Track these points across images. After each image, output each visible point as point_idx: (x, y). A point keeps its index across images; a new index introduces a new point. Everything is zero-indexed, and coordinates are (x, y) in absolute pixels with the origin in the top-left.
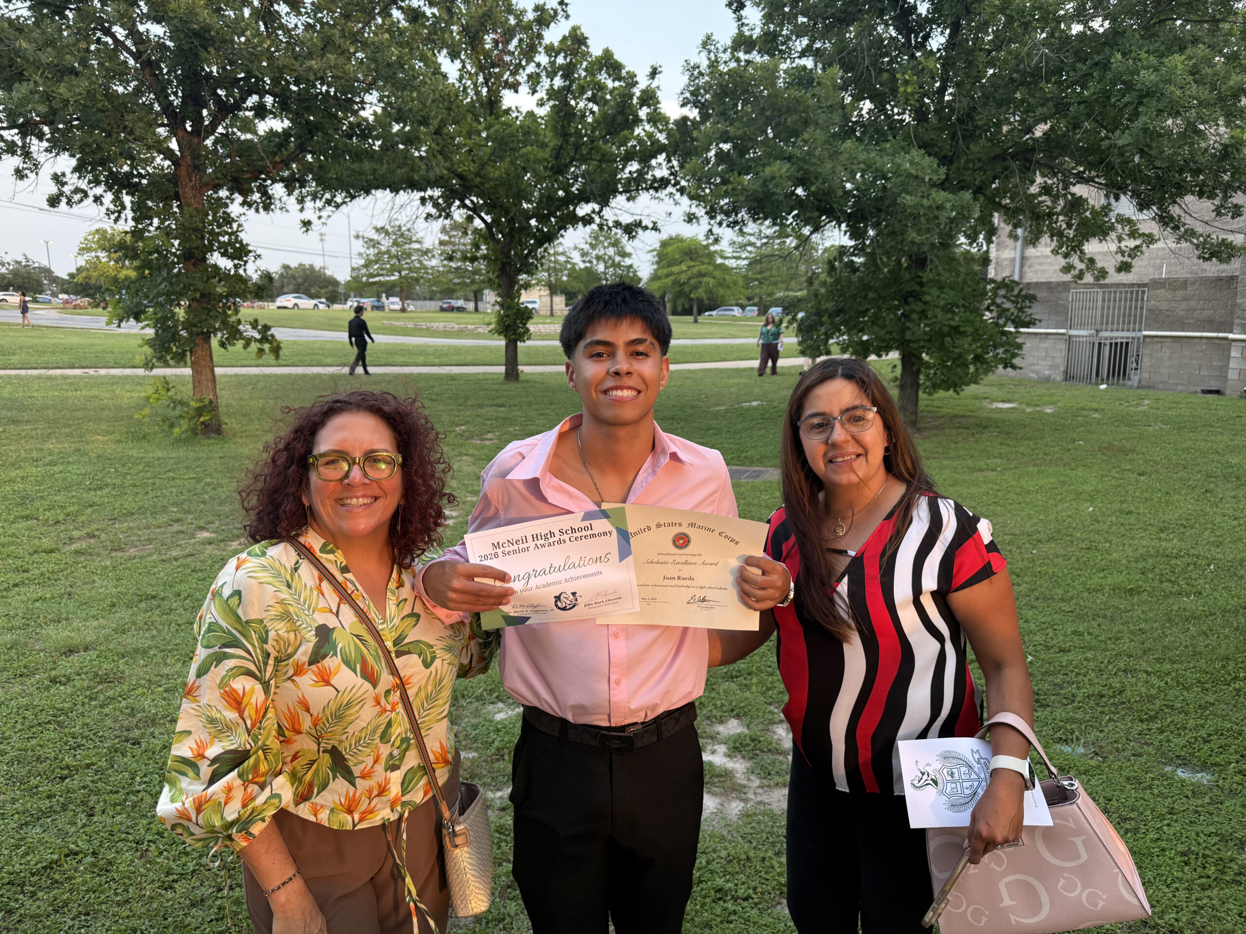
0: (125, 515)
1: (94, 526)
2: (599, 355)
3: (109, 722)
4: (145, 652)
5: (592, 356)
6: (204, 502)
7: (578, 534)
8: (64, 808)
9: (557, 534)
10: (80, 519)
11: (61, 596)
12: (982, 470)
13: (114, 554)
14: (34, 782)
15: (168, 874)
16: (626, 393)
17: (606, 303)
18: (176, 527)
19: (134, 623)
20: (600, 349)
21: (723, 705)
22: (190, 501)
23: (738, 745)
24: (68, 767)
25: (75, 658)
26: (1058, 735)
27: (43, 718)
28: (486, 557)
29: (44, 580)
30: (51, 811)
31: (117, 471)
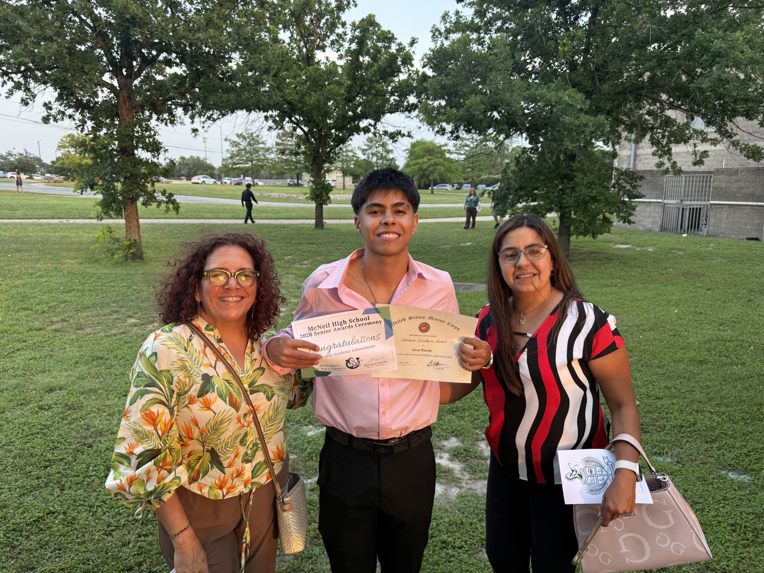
0: (84, 308)
1: (66, 315)
2: (375, 212)
3: (74, 434)
4: (96, 391)
5: (371, 213)
6: (132, 301)
7: (361, 322)
8: (47, 485)
9: (348, 322)
10: (58, 310)
11: (46, 357)
12: (609, 286)
13: (77, 332)
14: (28, 469)
15: (109, 526)
16: (392, 236)
17: (380, 181)
18: (115, 316)
19: (89, 374)
20: (376, 209)
21: (447, 429)
22: (124, 300)
23: (456, 453)
24: (49, 460)
25: (53, 395)
26: (655, 450)
27: (34, 430)
28: (304, 336)
29: (36, 347)
30: (39, 487)
31: (80, 282)
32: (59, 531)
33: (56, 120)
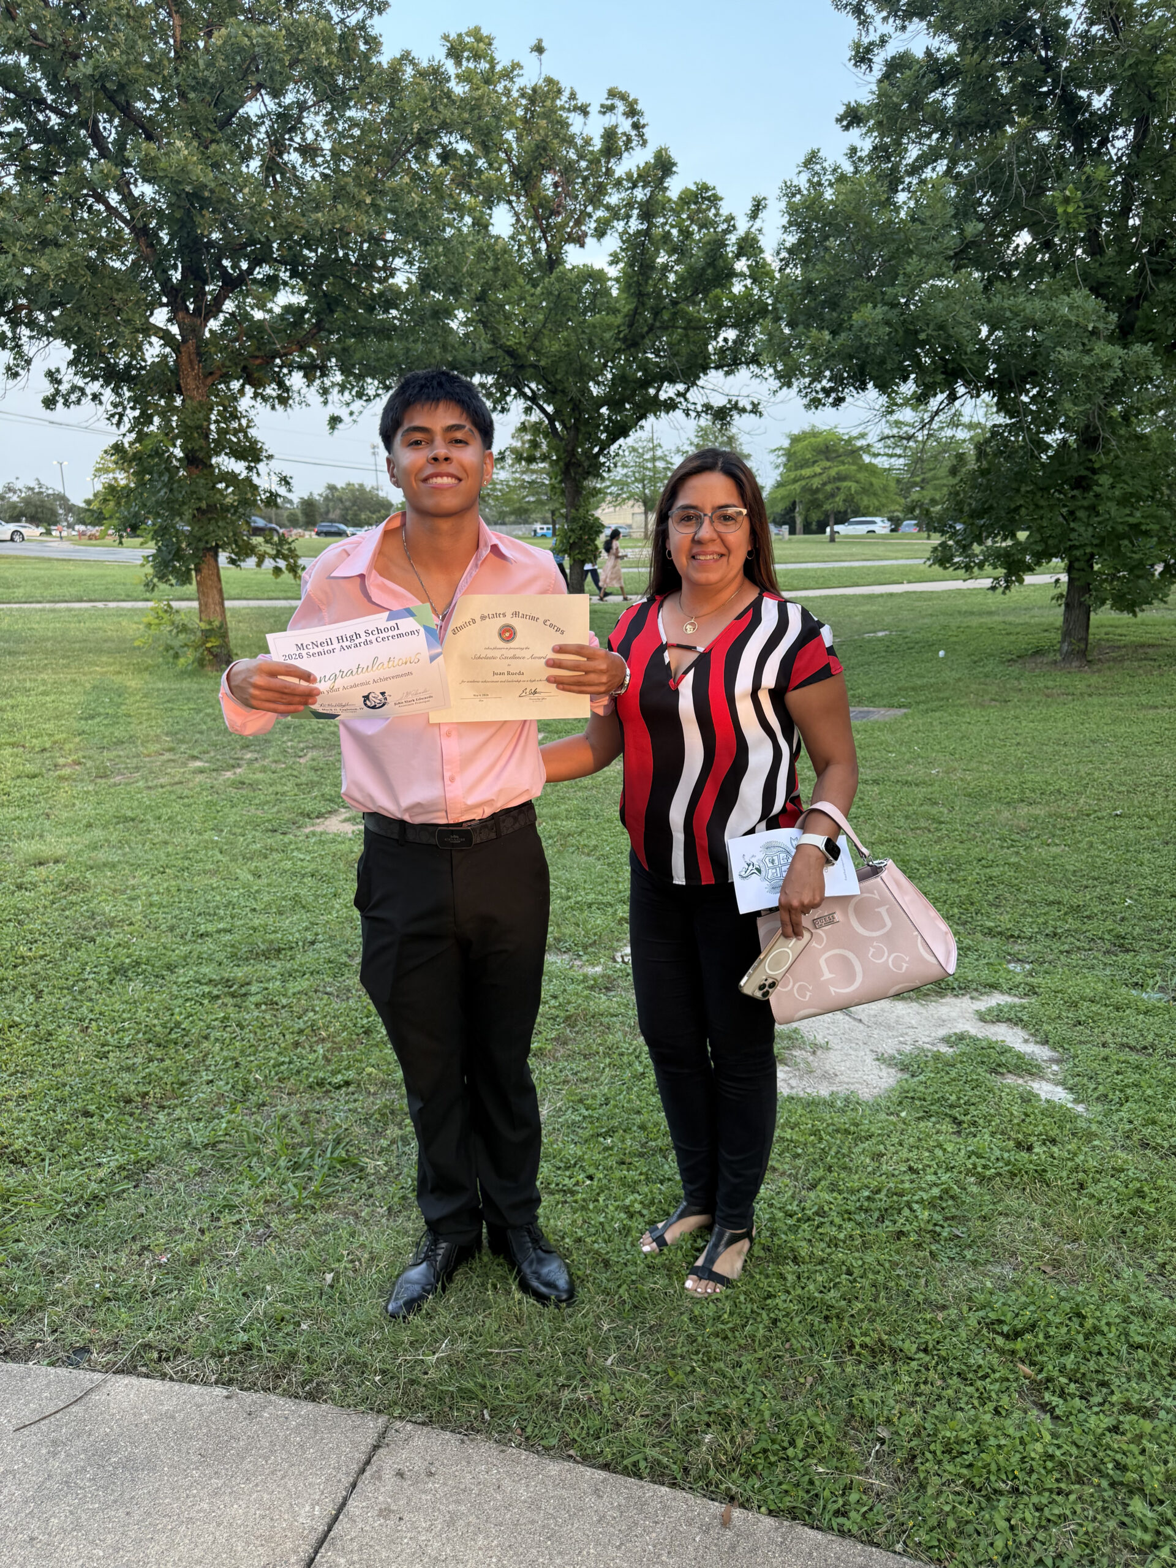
0: (115, 743)
1: (81, 754)
2: (417, 442)
3: (68, 923)
4: (113, 866)
5: (410, 444)
6: (201, 733)
8: (15, 988)
10: (67, 747)
11: (38, 816)
13: (99, 780)
15: (103, 1045)
16: (446, 480)
18: (168, 756)
19: (108, 841)
20: (418, 436)
22: (186, 731)
24: (23, 957)
25: (43, 869)
27: (4, 916)
29: (24, 802)
31: (111, 701)
32: (24, 1048)
33: (67, 404)
